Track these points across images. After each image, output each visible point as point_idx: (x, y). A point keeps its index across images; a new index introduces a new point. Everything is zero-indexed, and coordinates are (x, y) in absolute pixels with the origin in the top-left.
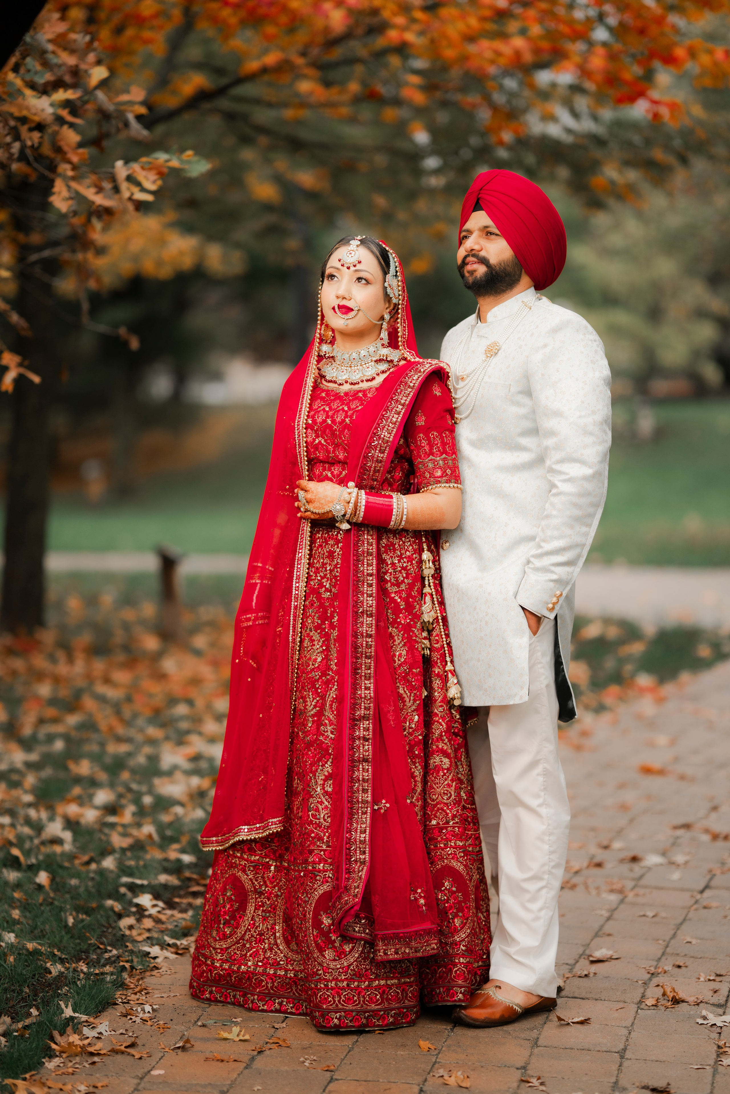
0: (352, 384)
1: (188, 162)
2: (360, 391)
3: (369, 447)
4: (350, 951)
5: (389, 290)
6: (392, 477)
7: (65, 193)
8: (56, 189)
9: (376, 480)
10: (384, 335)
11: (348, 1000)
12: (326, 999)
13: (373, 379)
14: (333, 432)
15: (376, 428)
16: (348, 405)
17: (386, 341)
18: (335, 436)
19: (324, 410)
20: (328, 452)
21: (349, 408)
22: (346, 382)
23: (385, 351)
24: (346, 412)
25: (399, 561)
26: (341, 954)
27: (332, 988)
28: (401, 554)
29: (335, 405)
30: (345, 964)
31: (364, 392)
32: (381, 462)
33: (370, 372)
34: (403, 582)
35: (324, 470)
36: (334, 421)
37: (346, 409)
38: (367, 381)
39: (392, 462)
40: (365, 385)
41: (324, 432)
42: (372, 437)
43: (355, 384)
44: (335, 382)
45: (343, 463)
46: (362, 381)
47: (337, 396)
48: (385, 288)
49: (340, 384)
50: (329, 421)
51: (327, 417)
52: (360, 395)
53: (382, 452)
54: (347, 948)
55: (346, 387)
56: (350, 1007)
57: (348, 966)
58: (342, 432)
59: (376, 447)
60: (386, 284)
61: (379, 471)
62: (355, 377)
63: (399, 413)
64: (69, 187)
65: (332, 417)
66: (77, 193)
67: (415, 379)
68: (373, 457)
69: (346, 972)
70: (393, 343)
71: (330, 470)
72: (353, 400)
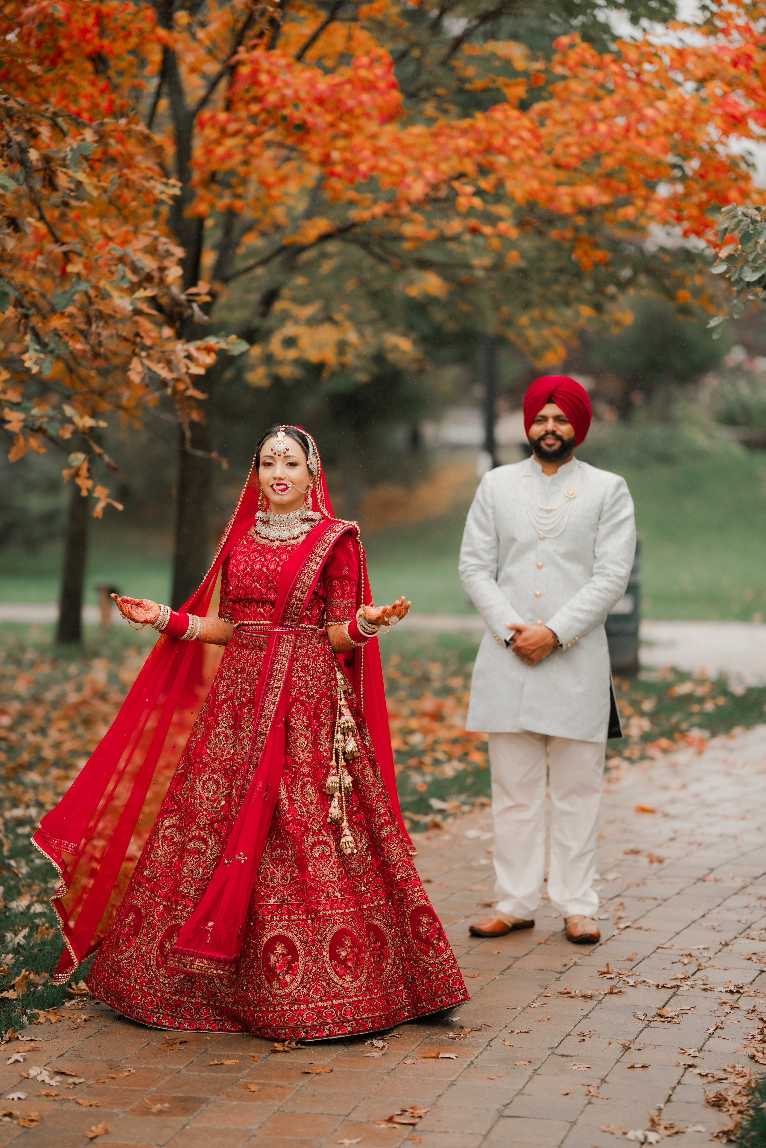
0: (281, 541)
1: (233, 344)
2: (289, 546)
3: (294, 589)
5: (311, 467)
6: (311, 614)
7: (139, 368)
8: (132, 366)
9: (297, 615)
10: (310, 500)
12: (275, 1019)
13: (298, 537)
14: (267, 577)
15: (299, 574)
16: (279, 556)
17: (310, 506)
18: (269, 581)
19: (260, 560)
20: (262, 594)
21: (280, 559)
22: (277, 539)
23: (310, 514)
24: (278, 562)
25: (311, 680)
28: (313, 674)
29: (268, 557)
31: (292, 546)
32: (302, 600)
33: (296, 532)
34: (313, 696)
35: (258, 607)
36: (268, 569)
37: (278, 560)
38: (294, 538)
39: (311, 601)
40: (293, 542)
41: (259, 578)
42: (296, 581)
43: (286, 540)
44: (267, 538)
45: (273, 603)
46: (289, 539)
47: (271, 550)
48: (308, 466)
49: (272, 541)
50: (264, 570)
51: (263, 566)
52: (289, 549)
53: (302, 593)
55: (277, 543)
58: (274, 577)
59: (299, 589)
60: (309, 463)
61: (300, 608)
62: (284, 535)
63: (318, 563)
64: (143, 364)
65: (267, 566)
66: (149, 369)
67: (331, 537)
68: (296, 597)
70: (315, 508)
71: (262, 607)
72: (284, 553)
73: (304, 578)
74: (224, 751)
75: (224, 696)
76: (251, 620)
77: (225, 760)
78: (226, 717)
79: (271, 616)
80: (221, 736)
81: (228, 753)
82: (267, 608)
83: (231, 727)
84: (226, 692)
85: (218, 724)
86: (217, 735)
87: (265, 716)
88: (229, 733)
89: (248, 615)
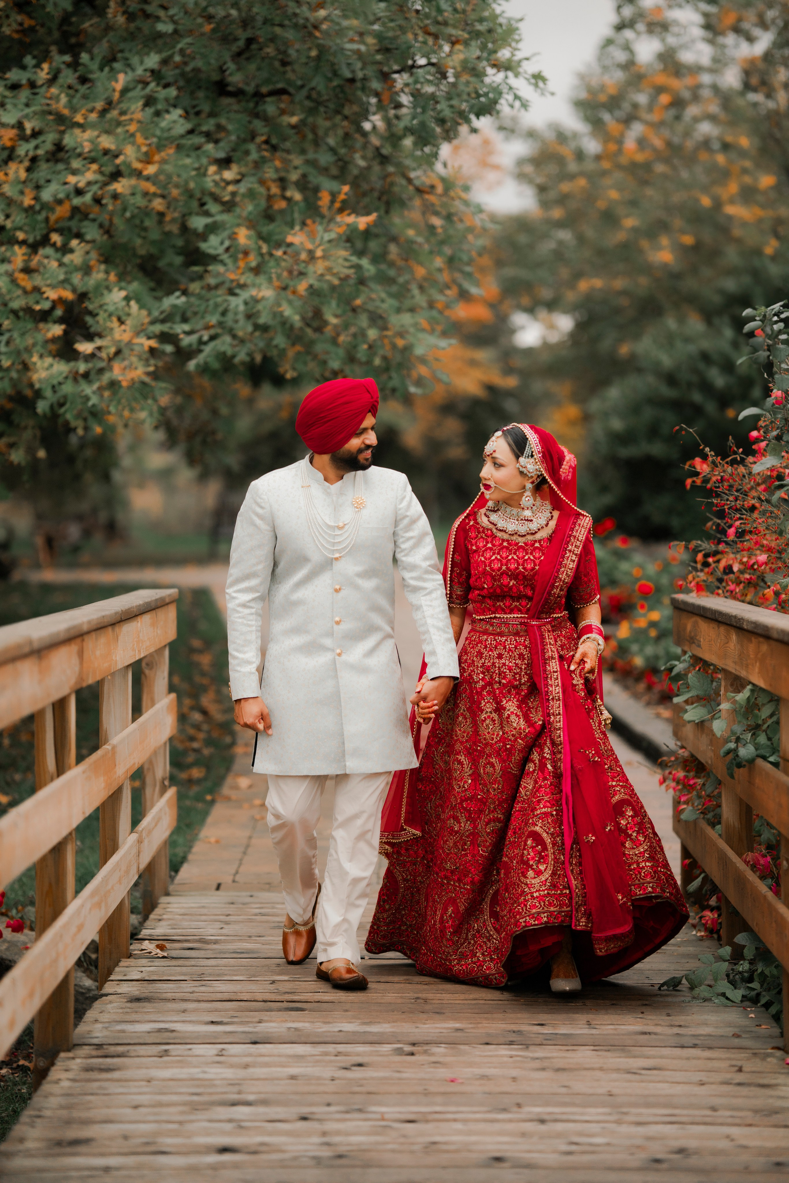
2: (535, 542)
4: (545, 870)
11: (550, 904)
26: (539, 873)
27: (537, 897)
29: (519, 554)
30: (543, 879)
38: (533, 534)
43: (524, 536)
52: (537, 545)
54: (542, 867)
55: (520, 538)
56: (552, 909)
57: (546, 880)
59: (557, 587)
69: (545, 885)
71: (518, 602)
72: (534, 550)
73: (563, 576)
74: (493, 734)
75: (482, 683)
76: (505, 613)
77: (496, 742)
78: (488, 702)
79: (528, 609)
80: (487, 722)
81: (498, 735)
82: (524, 602)
83: (496, 711)
84: (483, 679)
85: (482, 711)
86: (484, 721)
87: (553, 699)
88: (495, 716)
89: (503, 610)
